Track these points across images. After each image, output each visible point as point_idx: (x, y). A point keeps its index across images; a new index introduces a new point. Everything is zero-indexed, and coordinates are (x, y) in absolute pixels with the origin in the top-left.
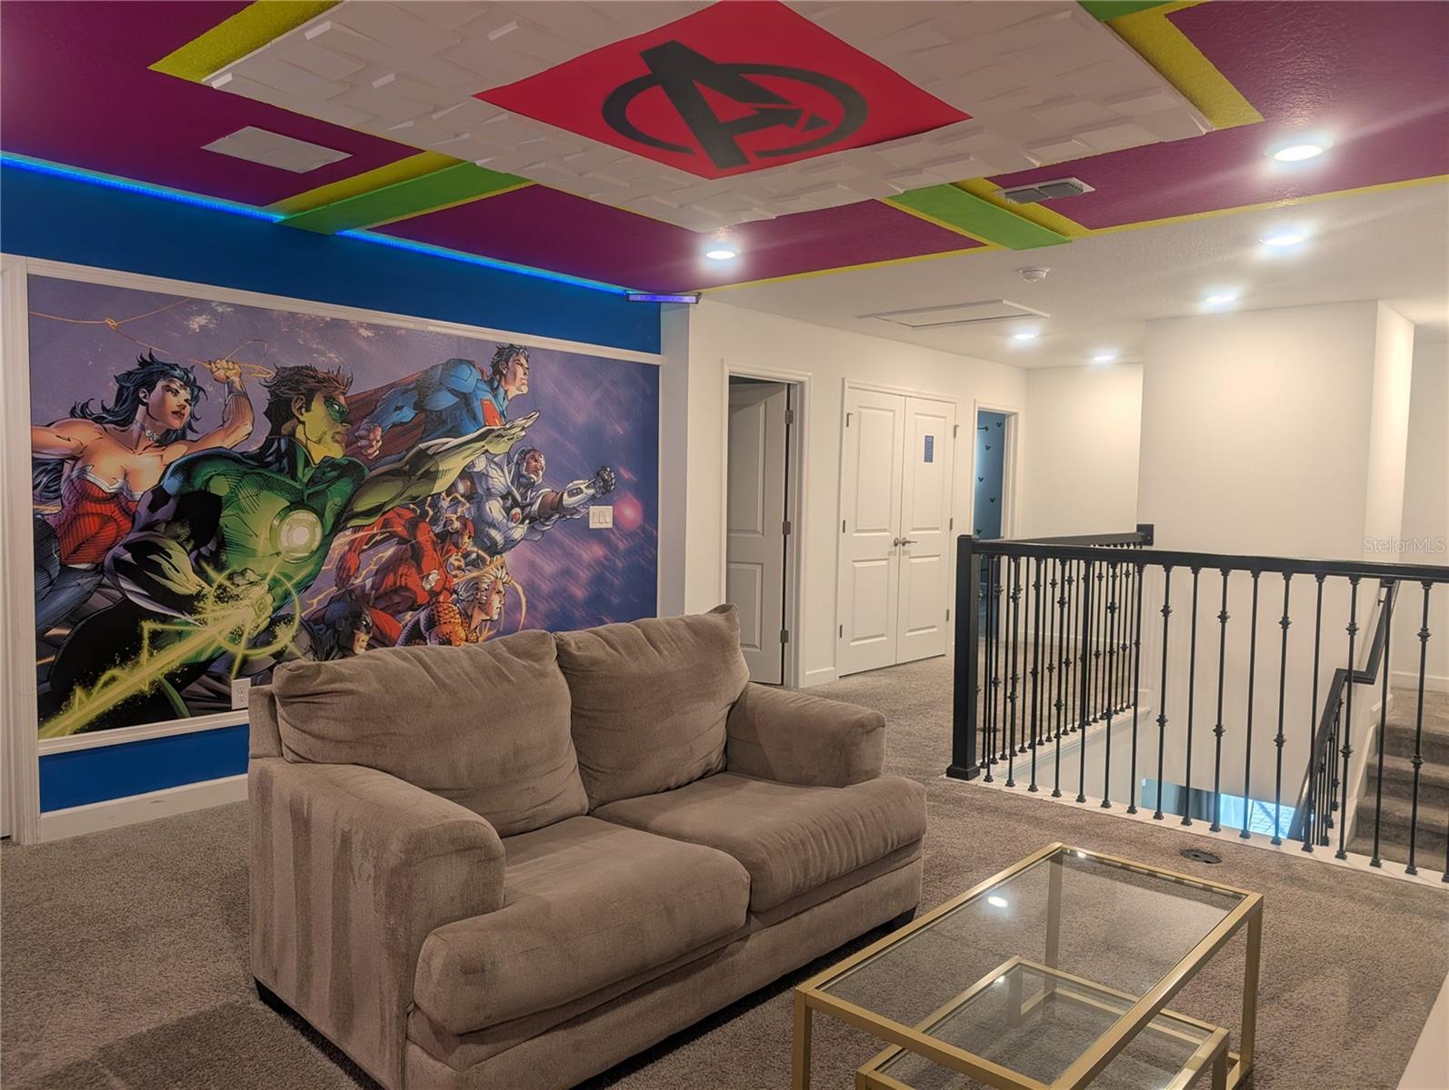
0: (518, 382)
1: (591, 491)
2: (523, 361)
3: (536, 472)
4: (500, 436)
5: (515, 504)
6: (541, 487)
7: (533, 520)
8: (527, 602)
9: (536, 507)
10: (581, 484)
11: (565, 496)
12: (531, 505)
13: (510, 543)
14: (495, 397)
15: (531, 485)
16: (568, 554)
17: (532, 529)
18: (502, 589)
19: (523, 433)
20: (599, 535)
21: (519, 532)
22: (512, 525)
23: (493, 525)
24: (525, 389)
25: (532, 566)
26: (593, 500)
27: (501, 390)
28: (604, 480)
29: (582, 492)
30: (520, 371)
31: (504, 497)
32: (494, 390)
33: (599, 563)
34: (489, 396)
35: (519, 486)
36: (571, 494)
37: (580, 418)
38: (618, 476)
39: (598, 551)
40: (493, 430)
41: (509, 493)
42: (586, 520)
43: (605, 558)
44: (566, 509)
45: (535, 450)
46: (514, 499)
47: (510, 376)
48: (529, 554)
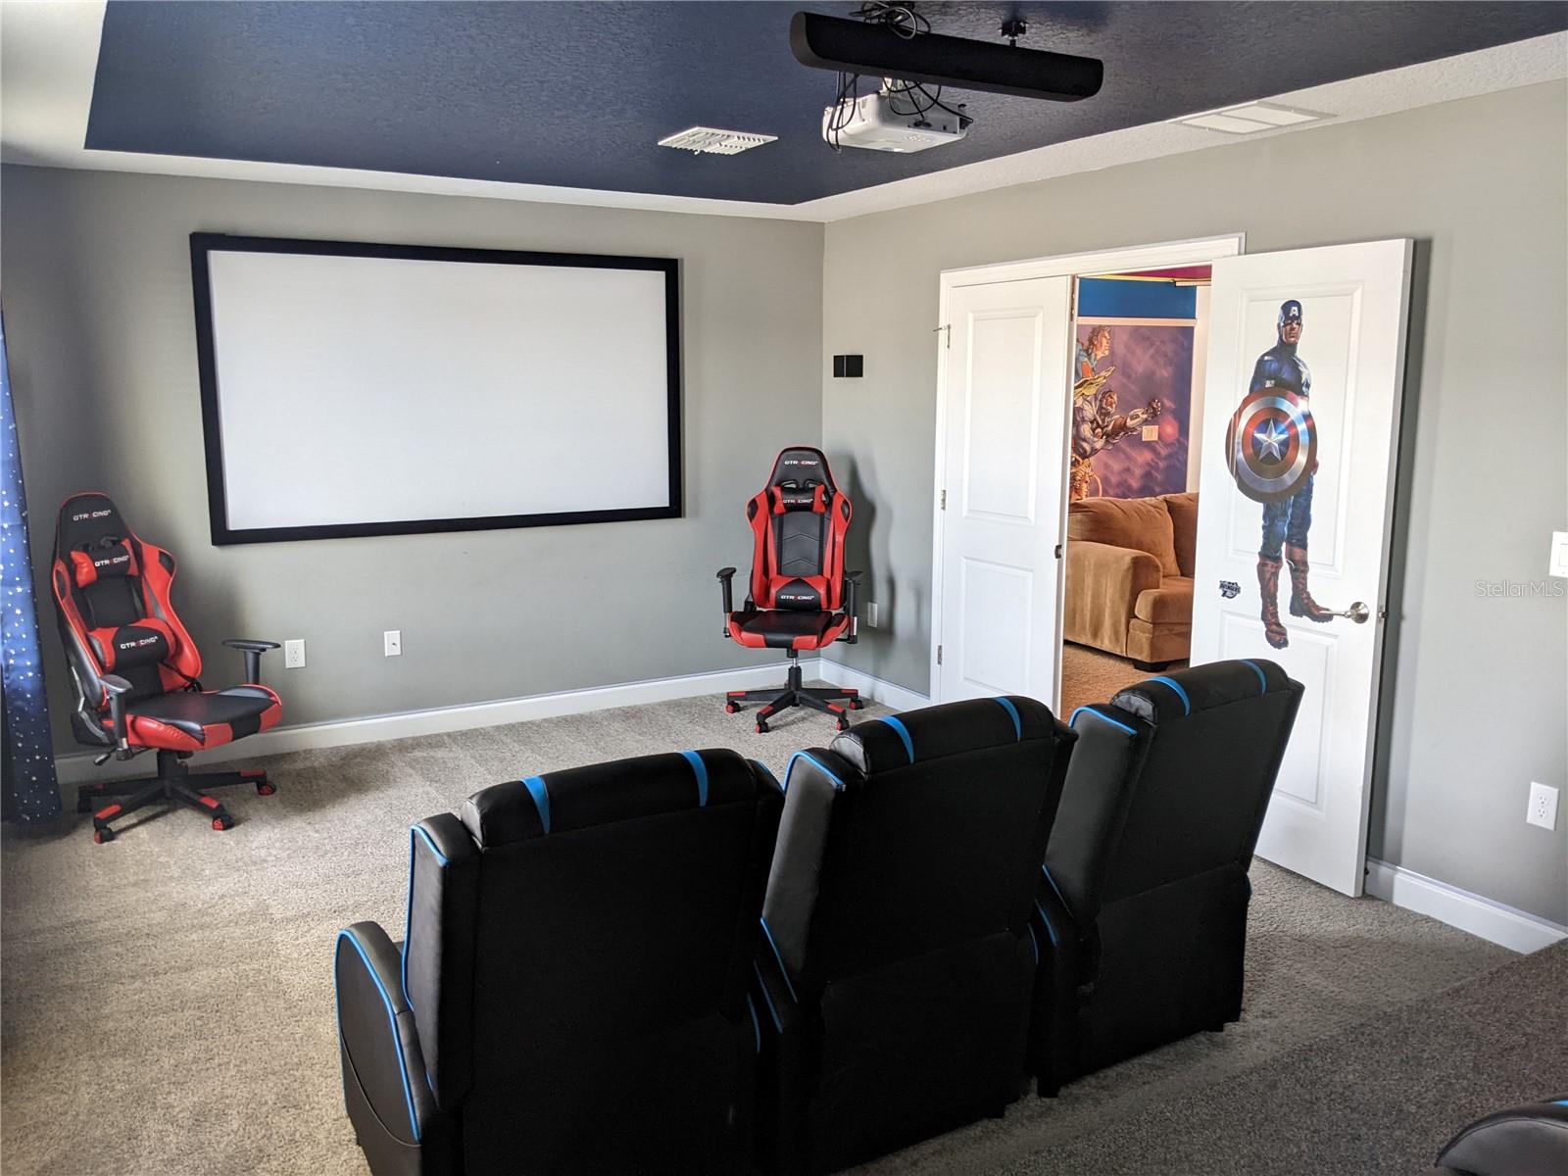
0: (1103, 348)
1: (1145, 416)
2: (1107, 335)
3: (1111, 405)
4: (1092, 384)
5: (1098, 426)
6: (1114, 414)
7: (1108, 436)
8: (1103, 488)
9: (1110, 427)
10: (1139, 411)
11: (1128, 420)
12: (1107, 426)
13: (1094, 451)
14: (1089, 359)
15: (1108, 414)
16: (1128, 458)
17: (1107, 442)
18: (1088, 479)
19: (1105, 381)
20: (1149, 445)
21: (1099, 444)
22: (1095, 439)
23: (1084, 440)
24: (1107, 353)
25: (1107, 466)
26: (1146, 422)
27: (1093, 355)
28: (1153, 408)
29: (1138, 416)
30: (1104, 341)
31: (1092, 422)
32: (1089, 355)
33: (1148, 464)
34: (1086, 359)
35: (1102, 414)
36: (1132, 419)
37: (1140, 369)
38: (1162, 405)
39: (1148, 456)
40: (1087, 381)
41: (1095, 419)
42: (1140, 435)
43: (1152, 460)
44: (1129, 429)
45: (1110, 391)
46: (1098, 423)
47: (1099, 345)
48: (1105, 459)
